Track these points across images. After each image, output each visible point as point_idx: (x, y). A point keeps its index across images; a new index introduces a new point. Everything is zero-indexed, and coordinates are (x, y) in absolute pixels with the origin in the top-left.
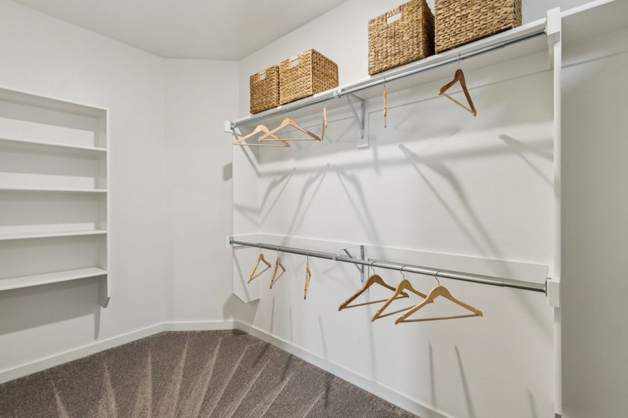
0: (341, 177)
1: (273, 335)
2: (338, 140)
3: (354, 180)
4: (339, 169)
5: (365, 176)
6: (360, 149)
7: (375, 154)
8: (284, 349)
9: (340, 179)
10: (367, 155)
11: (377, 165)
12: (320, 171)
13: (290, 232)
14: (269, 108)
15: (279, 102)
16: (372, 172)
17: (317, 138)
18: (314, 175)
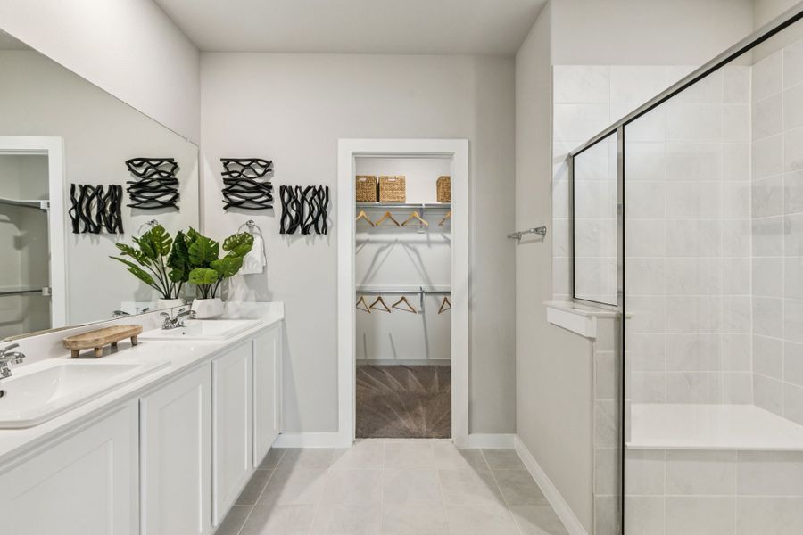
0: (406, 247)
2: (403, 225)
3: (415, 250)
4: (405, 243)
5: (422, 249)
6: (419, 233)
7: (428, 237)
8: (376, 364)
9: (406, 249)
10: (423, 237)
11: (429, 243)
12: (390, 243)
13: (364, 282)
14: (369, 201)
15: (378, 200)
16: (426, 247)
17: (398, 224)
18: (385, 245)
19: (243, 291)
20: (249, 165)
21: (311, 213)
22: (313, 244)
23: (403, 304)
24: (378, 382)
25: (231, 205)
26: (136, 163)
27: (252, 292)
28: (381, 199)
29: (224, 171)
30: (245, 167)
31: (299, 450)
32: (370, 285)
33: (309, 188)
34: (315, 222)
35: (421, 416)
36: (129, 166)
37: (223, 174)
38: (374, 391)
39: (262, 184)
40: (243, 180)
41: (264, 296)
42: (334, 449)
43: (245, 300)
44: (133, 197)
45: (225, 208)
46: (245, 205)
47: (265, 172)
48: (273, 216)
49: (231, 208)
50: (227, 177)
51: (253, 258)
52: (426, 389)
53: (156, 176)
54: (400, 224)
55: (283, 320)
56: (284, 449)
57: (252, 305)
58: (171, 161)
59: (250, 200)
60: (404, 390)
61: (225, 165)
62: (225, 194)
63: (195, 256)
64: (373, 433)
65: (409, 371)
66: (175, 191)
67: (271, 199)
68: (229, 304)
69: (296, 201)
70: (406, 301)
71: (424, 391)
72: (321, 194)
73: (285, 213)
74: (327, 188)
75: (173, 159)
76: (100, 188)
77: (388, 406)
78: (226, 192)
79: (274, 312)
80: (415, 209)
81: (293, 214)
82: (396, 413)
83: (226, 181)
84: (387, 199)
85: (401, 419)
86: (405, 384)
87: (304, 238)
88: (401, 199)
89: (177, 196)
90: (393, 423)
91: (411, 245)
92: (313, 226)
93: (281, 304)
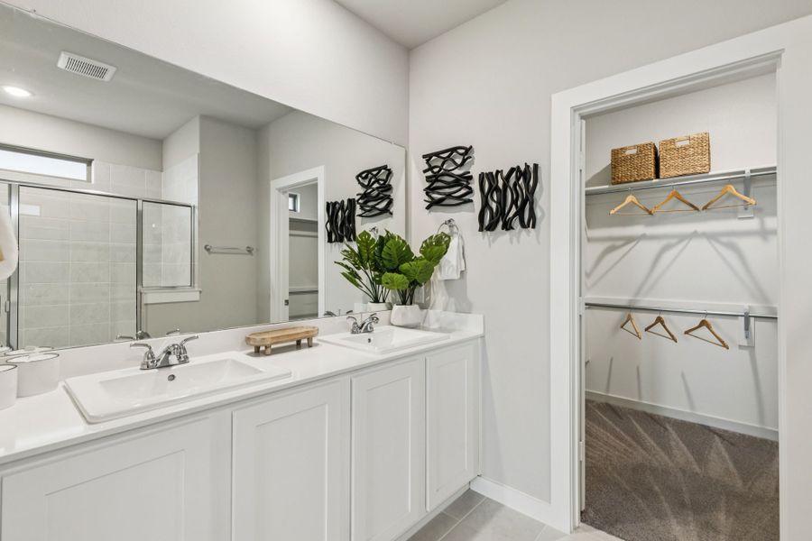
0: (714, 243)
1: (610, 395)
3: (733, 247)
4: (712, 237)
5: (744, 244)
6: (740, 218)
7: (762, 223)
9: (713, 246)
10: (753, 224)
11: (763, 233)
12: (683, 238)
13: (637, 293)
14: (642, 180)
15: (657, 176)
16: (756, 241)
17: (696, 209)
18: (674, 241)
19: (444, 298)
20: (449, 156)
21: (514, 202)
22: (518, 241)
23: (704, 331)
24: (650, 441)
25: (433, 204)
26: (364, 175)
27: (452, 300)
28: (662, 174)
29: (427, 167)
30: (445, 160)
31: (500, 506)
32: (647, 299)
33: (512, 170)
34: (520, 213)
35: (716, 530)
36: (359, 180)
37: (425, 171)
38: (639, 455)
39: (461, 176)
40: (442, 175)
41: (464, 307)
42: (544, 525)
43: (445, 310)
44: (362, 208)
45: (428, 208)
46: (446, 202)
47: (464, 161)
48: (474, 211)
49: (434, 207)
50: (430, 173)
51: (449, 262)
52: (745, 482)
53: (376, 185)
54: (700, 208)
55: (483, 337)
56: (483, 496)
57: (451, 315)
58: (385, 167)
59: (449, 195)
60: (697, 469)
61: (428, 161)
62: (427, 194)
63: (390, 261)
64: (612, 525)
65: (717, 439)
66: (388, 197)
67: (471, 191)
68: (431, 312)
69: (497, 189)
70: (709, 327)
71: (739, 484)
72: (527, 176)
73: (485, 205)
74: (536, 166)
75: (386, 166)
76: (343, 202)
77: (656, 488)
78: (429, 191)
79: (473, 326)
80: (730, 181)
81: (494, 206)
82: (666, 505)
83: (428, 178)
84: (673, 173)
85: (674, 521)
86: (701, 458)
87: (507, 235)
88: (699, 169)
89: (391, 202)
90: (656, 522)
91: (725, 239)
92: (517, 218)
93: (480, 317)
